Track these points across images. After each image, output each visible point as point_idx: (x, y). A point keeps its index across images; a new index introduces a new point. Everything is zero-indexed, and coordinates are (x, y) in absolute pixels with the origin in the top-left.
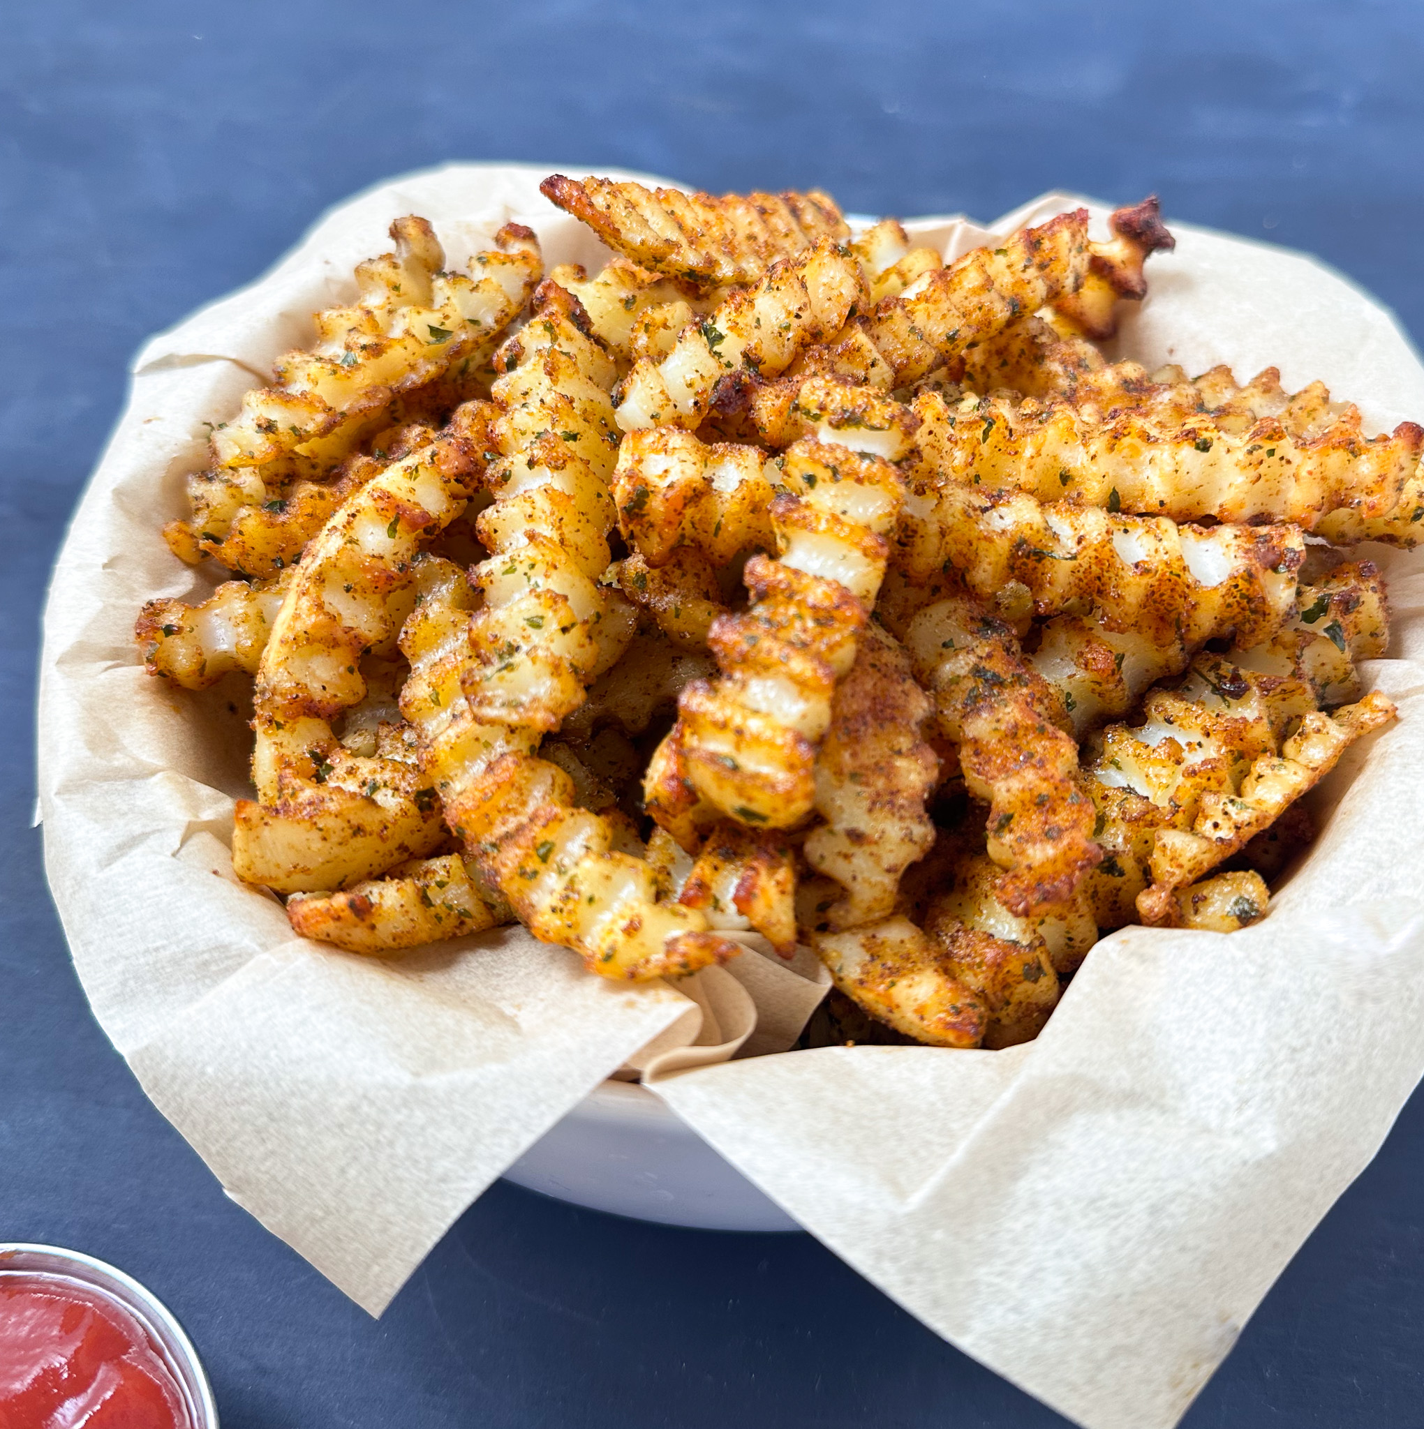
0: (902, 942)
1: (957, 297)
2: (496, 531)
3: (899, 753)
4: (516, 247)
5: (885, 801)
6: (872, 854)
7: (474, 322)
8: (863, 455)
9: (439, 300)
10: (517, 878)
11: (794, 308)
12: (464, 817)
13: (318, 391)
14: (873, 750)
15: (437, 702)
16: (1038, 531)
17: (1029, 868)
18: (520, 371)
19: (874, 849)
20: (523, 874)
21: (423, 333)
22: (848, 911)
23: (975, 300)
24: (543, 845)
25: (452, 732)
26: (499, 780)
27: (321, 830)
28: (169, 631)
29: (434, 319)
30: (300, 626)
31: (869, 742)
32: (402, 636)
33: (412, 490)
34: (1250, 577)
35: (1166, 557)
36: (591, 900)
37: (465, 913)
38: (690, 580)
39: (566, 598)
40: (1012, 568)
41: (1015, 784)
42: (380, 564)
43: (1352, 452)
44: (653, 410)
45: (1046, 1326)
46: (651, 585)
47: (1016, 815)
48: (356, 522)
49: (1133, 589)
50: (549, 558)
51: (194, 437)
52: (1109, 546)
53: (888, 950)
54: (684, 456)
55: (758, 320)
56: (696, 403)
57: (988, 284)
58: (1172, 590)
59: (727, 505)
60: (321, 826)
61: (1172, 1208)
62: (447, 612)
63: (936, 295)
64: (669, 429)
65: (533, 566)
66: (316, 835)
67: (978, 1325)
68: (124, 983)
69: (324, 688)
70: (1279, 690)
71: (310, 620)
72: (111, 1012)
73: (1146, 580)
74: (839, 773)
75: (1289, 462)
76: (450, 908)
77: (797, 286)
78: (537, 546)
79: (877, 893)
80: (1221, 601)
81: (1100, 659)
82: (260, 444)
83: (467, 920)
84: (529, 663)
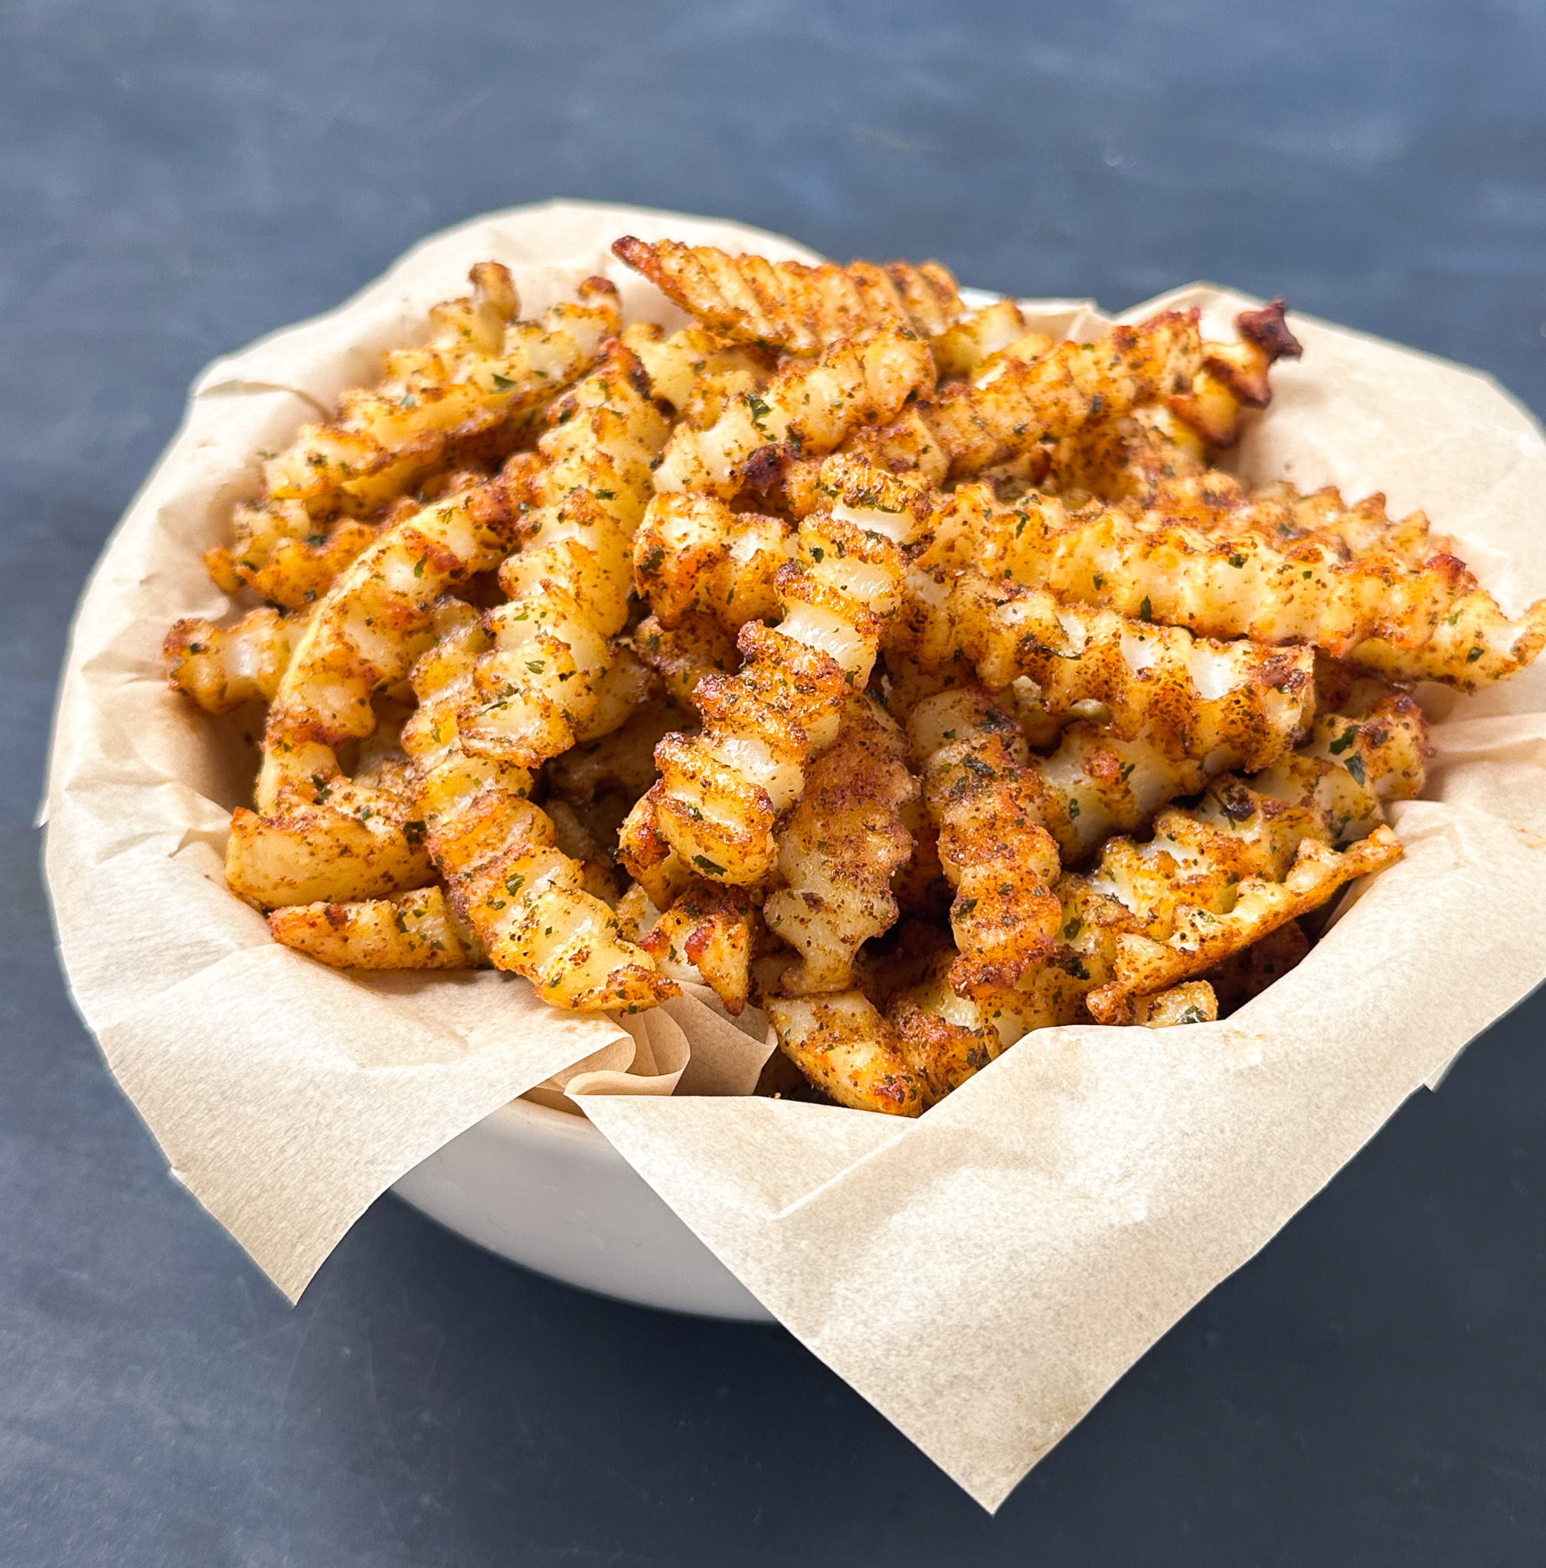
0: (853, 1015)
1: (1033, 390)
2: (517, 580)
3: (873, 829)
4: (597, 301)
5: (851, 873)
6: (829, 922)
7: (541, 374)
8: (871, 535)
9: (509, 348)
10: (484, 906)
11: (848, 386)
12: (445, 847)
13: (374, 430)
14: (846, 823)
15: (437, 739)
16: (1047, 628)
17: (980, 951)
18: (569, 426)
19: (832, 917)
20: (490, 903)
21: (485, 380)
22: (801, 978)
23: (1052, 395)
24: (513, 877)
25: (446, 767)
26: (481, 814)
27: (310, 844)
28: (195, 649)
29: (499, 367)
30: (318, 653)
31: (844, 815)
32: (414, 673)
33: (443, 533)
34: (1250, 692)
35: (1169, 666)
36: (549, 931)
37: (437, 945)
38: (702, 646)
39: (568, 647)
40: (1019, 663)
41: (982, 871)
42: (402, 601)
43: (1386, 581)
44: (686, 475)
45: (891, 1343)
46: (663, 648)
47: (979, 903)
48: (385, 558)
49: (1136, 696)
50: (560, 609)
51: (247, 466)
52: (1115, 650)
53: (838, 1021)
54: (705, 521)
55: (807, 396)
56: (732, 473)
57: (1068, 379)
58: (1178, 701)
59: (741, 573)
60: (310, 840)
61: (1033, 1256)
62: (460, 654)
63: (1006, 387)
64: (697, 495)
65: (543, 615)
66: (306, 849)
67: (826, 1331)
68: (105, 968)
69: (334, 716)
70: (1285, 815)
71: (328, 648)
72: (90, 994)
73: (1147, 687)
74: (808, 840)
75: (1324, 586)
76: (424, 937)
77: (854, 364)
78: (549, 595)
79: (831, 961)
80: (1221, 715)
81: (1106, 767)
82: (308, 476)
83: (439, 951)
84: (522, 703)
